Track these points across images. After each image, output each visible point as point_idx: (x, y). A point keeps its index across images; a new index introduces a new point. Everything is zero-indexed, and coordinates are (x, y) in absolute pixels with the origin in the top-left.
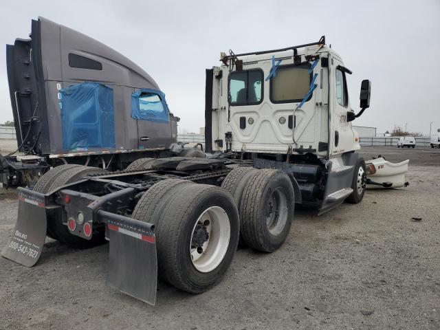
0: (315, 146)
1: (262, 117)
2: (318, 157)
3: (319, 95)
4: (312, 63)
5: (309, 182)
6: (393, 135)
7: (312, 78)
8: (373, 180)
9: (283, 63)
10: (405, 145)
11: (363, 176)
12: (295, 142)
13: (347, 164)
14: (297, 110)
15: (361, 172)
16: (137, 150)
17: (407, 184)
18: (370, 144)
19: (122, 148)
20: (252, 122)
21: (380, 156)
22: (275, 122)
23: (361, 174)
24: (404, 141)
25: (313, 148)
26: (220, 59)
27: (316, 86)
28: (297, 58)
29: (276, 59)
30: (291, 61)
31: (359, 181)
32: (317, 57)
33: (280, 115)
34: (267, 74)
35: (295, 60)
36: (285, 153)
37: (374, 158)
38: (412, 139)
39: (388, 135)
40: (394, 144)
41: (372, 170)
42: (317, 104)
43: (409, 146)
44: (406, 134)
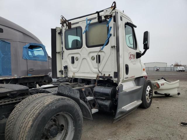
0: (112, 75)
1: (83, 57)
2: (114, 82)
3: (113, 41)
4: (108, 20)
5: (107, 99)
6: (174, 66)
7: (108, 30)
8: (159, 92)
9: (92, 22)
10: (180, 71)
11: (150, 91)
12: (100, 72)
13: (138, 85)
14: (100, 51)
15: (149, 88)
16: (27, 76)
17: (179, 94)
18: (164, 70)
19: (16, 75)
20: (77, 60)
21: (162, 78)
22: (89, 59)
23: (148, 90)
24: (179, 68)
25: (111, 76)
26: (60, 23)
27: (111, 35)
28: (99, 17)
29: (88, 20)
30: (96, 20)
31: (147, 95)
32: (111, 16)
33: (92, 55)
34: (84, 30)
35: (98, 19)
36: (95, 79)
37: (159, 80)
38: (183, 68)
39: (172, 66)
40: (175, 70)
41: (158, 86)
42: (112, 47)
43: (182, 71)
44: (180, 66)
